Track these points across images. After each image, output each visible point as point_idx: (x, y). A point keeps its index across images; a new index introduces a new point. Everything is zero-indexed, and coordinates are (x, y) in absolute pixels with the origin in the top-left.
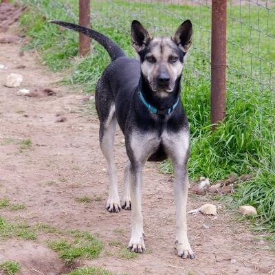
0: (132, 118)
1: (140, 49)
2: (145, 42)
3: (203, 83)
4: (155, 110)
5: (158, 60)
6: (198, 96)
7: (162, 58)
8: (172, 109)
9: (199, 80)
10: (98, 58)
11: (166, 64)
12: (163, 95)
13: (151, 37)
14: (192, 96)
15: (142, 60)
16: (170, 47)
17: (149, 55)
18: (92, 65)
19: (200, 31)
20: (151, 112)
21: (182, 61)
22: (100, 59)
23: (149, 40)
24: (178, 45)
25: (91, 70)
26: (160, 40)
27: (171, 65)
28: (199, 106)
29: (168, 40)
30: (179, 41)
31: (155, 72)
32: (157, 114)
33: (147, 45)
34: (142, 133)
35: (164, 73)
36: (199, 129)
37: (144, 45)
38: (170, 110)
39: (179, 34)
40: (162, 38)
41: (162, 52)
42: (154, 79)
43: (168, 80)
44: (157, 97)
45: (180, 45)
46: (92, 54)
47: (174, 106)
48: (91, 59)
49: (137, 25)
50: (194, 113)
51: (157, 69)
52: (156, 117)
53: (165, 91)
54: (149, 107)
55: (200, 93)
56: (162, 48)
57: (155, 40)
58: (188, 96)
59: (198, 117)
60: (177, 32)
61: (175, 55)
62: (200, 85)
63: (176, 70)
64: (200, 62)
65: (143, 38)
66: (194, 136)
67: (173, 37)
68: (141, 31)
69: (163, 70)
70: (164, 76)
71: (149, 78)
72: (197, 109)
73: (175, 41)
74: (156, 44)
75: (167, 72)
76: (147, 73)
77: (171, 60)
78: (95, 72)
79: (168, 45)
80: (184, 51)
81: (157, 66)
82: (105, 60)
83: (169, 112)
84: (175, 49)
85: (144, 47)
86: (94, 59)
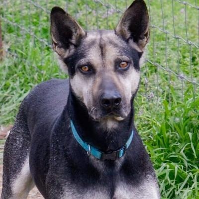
0: (62, 168)
1: (66, 54)
2: (73, 41)
3: (194, 95)
4: (98, 154)
5: (98, 69)
6: (187, 118)
7: (104, 65)
8: (125, 149)
9: (188, 91)
10: (16, 66)
11: (111, 74)
12: (111, 125)
13: (83, 32)
14: (177, 119)
15: (72, 72)
16: (116, 46)
17: (83, 61)
18: (7, 79)
19: (186, 9)
20: (92, 157)
21: (137, 66)
22: (20, 67)
23: (81, 38)
24: (127, 41)
25: (6, 87)
26: (99, 37)
27: (120, 77)
28: (190, 134)
29: (111, 35)
30: (128, 35)
31: (96, 90)
32: (101, 159)
33: (77, 46)
34: (79, 193)
35: (111, 89)
36: (193, 173)
37: (72, 47)
38: (122, 151)
39: (128, 24)
40: (101, 32)
41: (103, 54)
42: (95, 101)
43: (118, 100)
44: (101, 130)
45: (131, 41)
46: (7, 60)
47: (128, 143)
48: (4, 67)
49: (59, 14)
50: (182, 147)
51: (97, 84)
52: (100, 166)
53: (114, 119)
54: (88, 148)
55: (191, 113)
56: (102, 48)
57: (90, 37)
58: (171, 119)
59: (189, 154)
60: (124, 21)
61: (126, 58)
62: (191, 100)
63: (129, 83)
64: (188, 60)
65: (70, 35)
66: (186, 186)
67: (118, 29)
68: (67, 23)
69: (108, 85)
70: (110, 94)
71: (86, 102)
72: (187, 140)
73: (122, 35)
74: (93, 43)
75: (115, 87)
76: (81, 92)
77: (120, 67)
78: (13, 89)
79: (111, 42)
80: (139, 50)
81: (98, 80)
82: (27, 67)
83: (121, 155)
84: (124, 49)
85: (72, 49)
86: (9, 67)
